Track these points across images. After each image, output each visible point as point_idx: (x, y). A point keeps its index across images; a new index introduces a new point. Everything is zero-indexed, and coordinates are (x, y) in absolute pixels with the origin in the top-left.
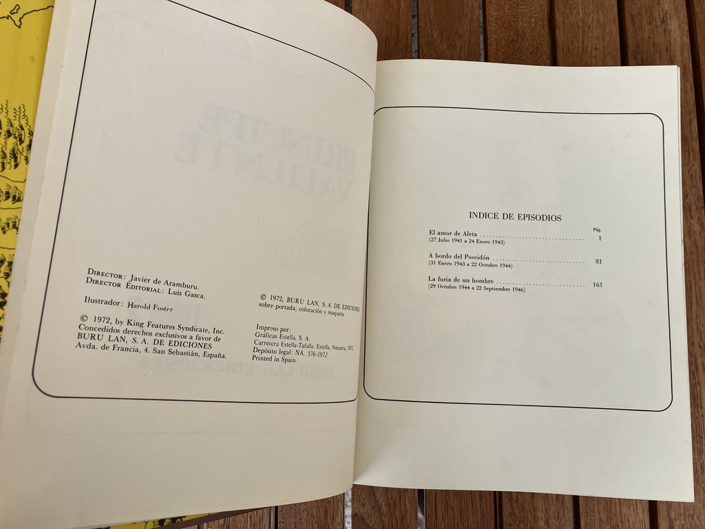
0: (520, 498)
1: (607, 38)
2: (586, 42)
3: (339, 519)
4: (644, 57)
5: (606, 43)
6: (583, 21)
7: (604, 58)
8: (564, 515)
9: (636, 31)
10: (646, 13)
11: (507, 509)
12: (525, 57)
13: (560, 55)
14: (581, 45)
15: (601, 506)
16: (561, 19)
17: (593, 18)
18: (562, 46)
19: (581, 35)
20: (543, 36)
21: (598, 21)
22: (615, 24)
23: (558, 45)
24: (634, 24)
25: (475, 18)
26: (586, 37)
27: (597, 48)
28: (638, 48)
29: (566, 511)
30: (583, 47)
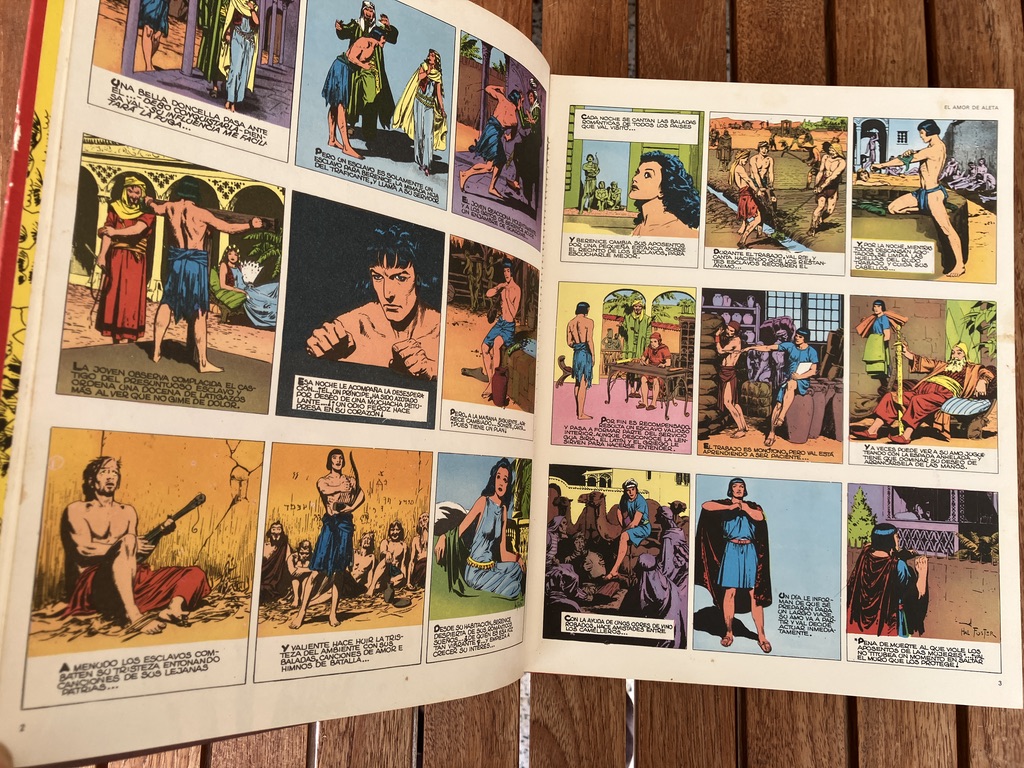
0: (772, 701)
1: (910, 47)
2: (879, 52)
3: (511, 727)
4: (961, 76)
5: (908, 55)
6: (875, 22)
7: (905, 75)
8: (835, 726)
9: (949, 39)
10: (965, 14)
11: (753, 716)
12: (790, 72)
13: (841, 69)
14: (871, 56)
15: (888, 715)
16: (844, 18)
17: (889, 18)
18: (844, 57)
19: (872, 41)
20: (817, 42)
21: (896, 22)
22: (920, 26)
23: (838, 56)
24: (947, 28)
25: (720, 14)
26: (879, 45)
27: (893, 62)
28: (953, 63)
29: (838, 721)
30: (874, 58)
